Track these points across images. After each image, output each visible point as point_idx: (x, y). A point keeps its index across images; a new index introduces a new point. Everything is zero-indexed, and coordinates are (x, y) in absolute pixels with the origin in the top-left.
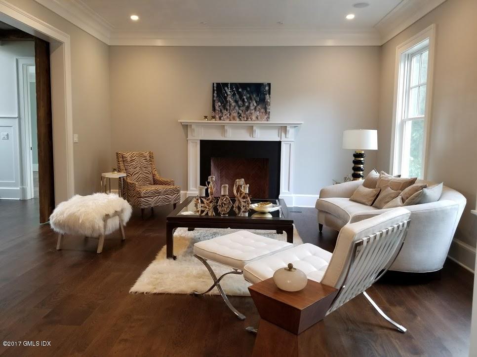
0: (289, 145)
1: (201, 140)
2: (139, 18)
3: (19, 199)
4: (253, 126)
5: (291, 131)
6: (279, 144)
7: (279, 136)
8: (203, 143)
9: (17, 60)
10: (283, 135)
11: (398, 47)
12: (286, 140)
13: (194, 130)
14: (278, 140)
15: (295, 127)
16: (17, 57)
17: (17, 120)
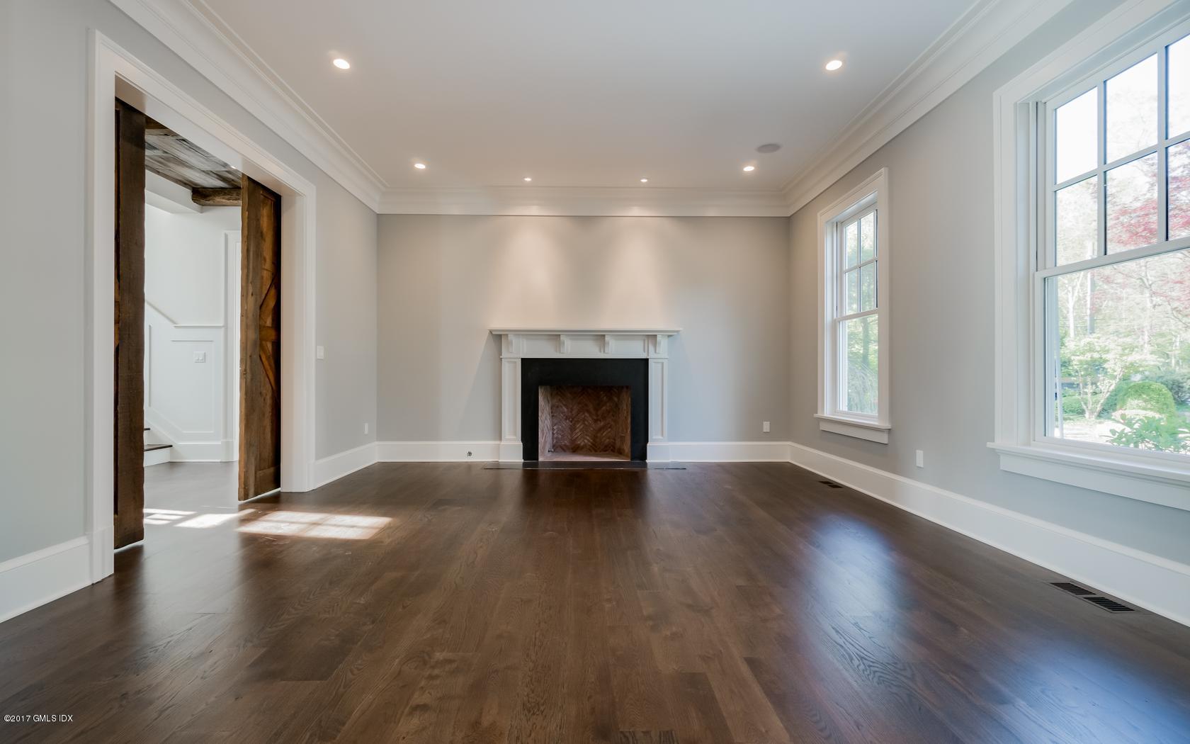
0: (660, 365)
1: (522, 359)
2: (427, 166)
3: (219, 461)
4: (604, 336)
5: (663, 342)
6: (645, 362)
7: (645, 352)
8: (525, 362)
9: (226, 236)
10: (651, 348)
11: (821, 212)
12: (655, 356)
13: (511, 343)
14: (643, 356)
15: (669, 336)
16: (227, 232)
17: (223, 329)
